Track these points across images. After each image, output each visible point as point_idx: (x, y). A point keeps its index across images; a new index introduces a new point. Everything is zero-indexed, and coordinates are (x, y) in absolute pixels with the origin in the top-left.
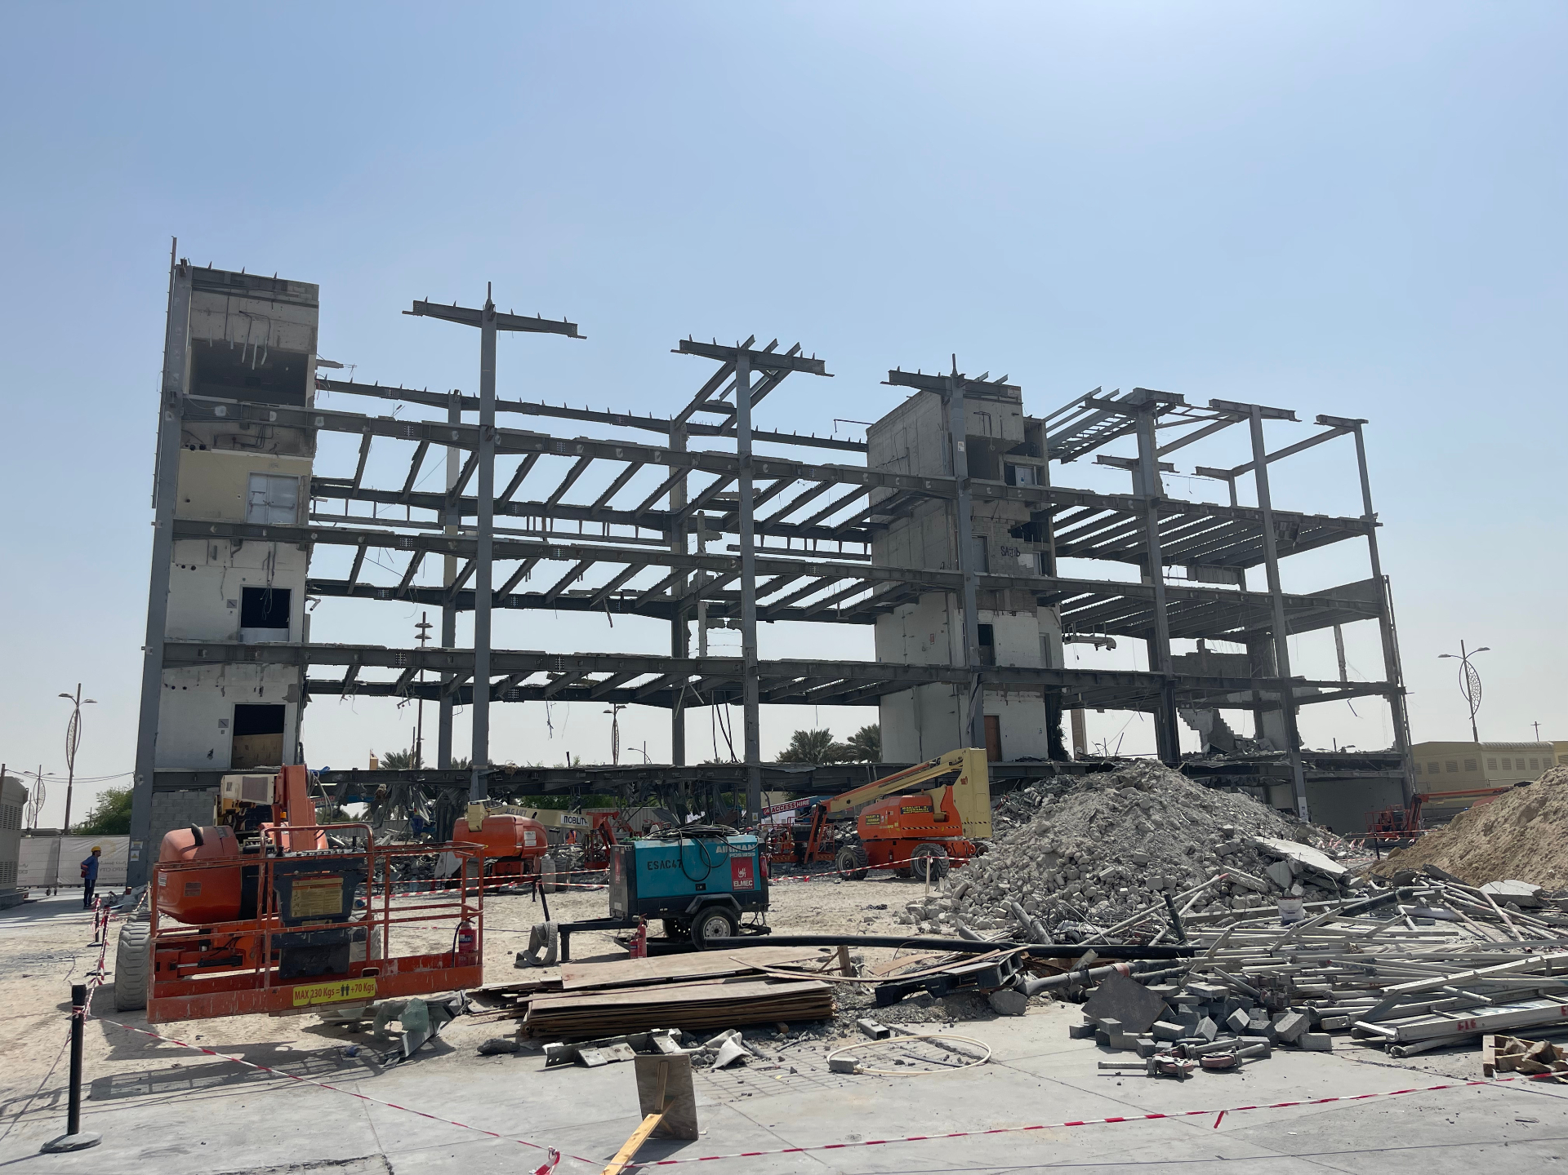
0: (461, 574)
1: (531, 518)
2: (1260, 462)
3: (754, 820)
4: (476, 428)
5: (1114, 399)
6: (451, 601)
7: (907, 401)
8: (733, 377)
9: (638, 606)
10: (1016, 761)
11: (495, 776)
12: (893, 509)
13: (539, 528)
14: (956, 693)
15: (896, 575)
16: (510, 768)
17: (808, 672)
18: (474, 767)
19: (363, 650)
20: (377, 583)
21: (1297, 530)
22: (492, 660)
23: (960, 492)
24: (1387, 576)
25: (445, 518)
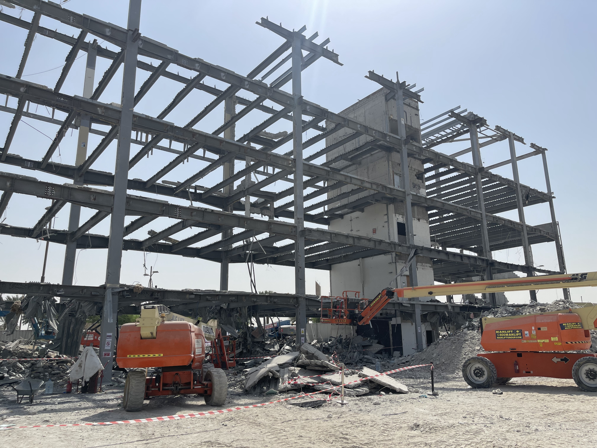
0: (89, 158)
1: (139, 133)
2: (513, 160)
3: (302, 334)
4: (125, 31)
5: (462, 115)
6: (80, 177)
7: (357, 103)
8: (290, 51)
9: (204, 197)
10: (428, 302)
11: (125, 293)
12: (352, 158)
13: (144, 140)
14: (394, 261)
15: (374, 187)
16: (138, 287)
17: (331, 238)
18: (108, 285)
19: (16, 179)
20: (25, 156)
21: (528, 195)
22: (127, 202)
23: (403, 146)
24: (558, 222)
25: (80, 121)
